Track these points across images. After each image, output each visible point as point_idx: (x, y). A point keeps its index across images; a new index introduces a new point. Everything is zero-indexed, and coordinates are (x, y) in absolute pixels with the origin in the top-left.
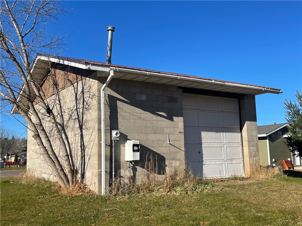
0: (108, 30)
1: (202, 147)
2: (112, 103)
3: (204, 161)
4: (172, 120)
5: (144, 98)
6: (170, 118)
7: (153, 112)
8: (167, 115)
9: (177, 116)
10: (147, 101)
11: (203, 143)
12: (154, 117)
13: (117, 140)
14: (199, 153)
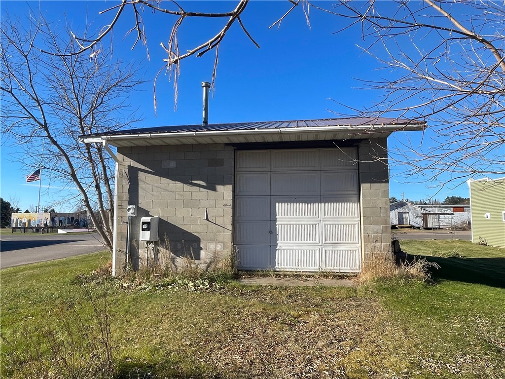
0: (203, 87)
1: (276, 225)
2: (133, 176)
3: (278, 244)
4: (215, 190)
5: (173, 164)
6: (211, 187)
7: (186, 181)
8: (206, 183)
9: (223, 184)
10: (176, 168)
11: (278, 219)
12: (187, 187)
13: (132, 217)
14: (271, 232)
